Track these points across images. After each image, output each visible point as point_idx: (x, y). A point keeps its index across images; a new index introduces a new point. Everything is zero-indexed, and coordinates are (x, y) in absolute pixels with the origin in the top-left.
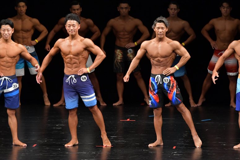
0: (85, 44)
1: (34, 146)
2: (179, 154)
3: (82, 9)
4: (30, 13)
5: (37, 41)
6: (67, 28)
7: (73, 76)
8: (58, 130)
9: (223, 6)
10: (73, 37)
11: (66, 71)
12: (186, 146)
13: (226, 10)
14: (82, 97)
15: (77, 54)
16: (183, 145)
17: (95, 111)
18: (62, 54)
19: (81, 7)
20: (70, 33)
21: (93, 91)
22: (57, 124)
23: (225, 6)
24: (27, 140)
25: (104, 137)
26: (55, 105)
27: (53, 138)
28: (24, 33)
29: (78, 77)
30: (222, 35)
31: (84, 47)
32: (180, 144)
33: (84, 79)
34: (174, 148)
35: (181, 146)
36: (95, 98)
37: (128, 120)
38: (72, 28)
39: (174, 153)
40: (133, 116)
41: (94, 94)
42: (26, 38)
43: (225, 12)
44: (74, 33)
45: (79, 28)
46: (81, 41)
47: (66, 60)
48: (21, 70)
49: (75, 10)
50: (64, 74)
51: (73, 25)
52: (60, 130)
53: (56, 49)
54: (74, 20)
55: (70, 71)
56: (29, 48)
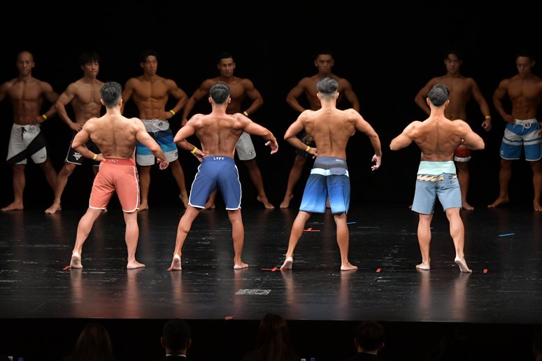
2: (386, 279)
5: (173, 112)
9: (449, 59)
12: (396, 268)
13: (453, 65)
16: (391, 267)
19: (234, 61)
23: (451, 59)
24: (159, 260)
28: (156, 100)
32: (386, 265)
34: (378, 270)
35: (388, 267)
37: (310, 230)
39: (378, 279)
42: (156, 108)
48: (150, 156)
49: (225, 65)
56: (161, 123)
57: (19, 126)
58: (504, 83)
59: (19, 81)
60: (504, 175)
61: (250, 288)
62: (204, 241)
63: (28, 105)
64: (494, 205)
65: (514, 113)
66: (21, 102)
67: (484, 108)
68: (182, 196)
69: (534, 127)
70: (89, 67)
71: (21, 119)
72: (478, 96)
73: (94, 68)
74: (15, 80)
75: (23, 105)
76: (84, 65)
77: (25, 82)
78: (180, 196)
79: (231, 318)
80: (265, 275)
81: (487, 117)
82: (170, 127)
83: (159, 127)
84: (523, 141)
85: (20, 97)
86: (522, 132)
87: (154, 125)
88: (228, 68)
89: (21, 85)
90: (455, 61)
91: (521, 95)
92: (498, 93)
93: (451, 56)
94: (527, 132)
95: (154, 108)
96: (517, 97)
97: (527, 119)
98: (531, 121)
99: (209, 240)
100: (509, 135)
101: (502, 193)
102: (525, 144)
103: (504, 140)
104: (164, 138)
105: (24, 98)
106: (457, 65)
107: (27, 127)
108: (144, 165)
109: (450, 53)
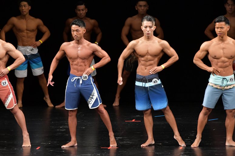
1: (38, 148)
3: (87, 9)
4: (33, 13)
5: (41, 41)
8: (62, 132)
9: (228, 4)
13: (230, 7)
22: (61, 126)
23: (229, 3)
26: (56, 107)
27: (56, 140)
40: (138, 117)
43: (230, 9)
48: (24, 71)
52: (64, 132)
56: (33, 49)
62: (62, 129)
68: (46, 98)
78: (44, 99)
80: (103, 152)
82: (38, 51)
83: (31, 52)
87: (28, 50)
88: (81, 12)
95: (28, 37)
99: (65, 128)
104: (34, 59)
106: (233, 8)
108: (20, 77)
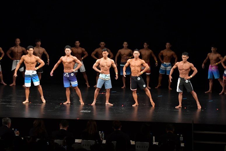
0: (73, 59)
2: (125, 108)
6: (66, 52)
7: (68, 73)
10: (68, 56)
11: (65, 71)
12: (127, 105)
14: (71, 82)
15: (70, 63)
17: (77, 89)
18: (63, 63)
20: (67, 54)
21: (76, 80)
25: (81, 101)
29: (70, 74)
30: (144, 57)
31: (73, 60)
33: (72, 75)
34: (123, 106)
35: (125, 105)
36: (77, 83)
37: (103, 93)
38: (68, 52)
39: (122, 108)
41: (77, 81)
44: (68, 54)
45: (71, 52)
46: (72, 57)
47: (65, 65)
49: (77, 43)
50: (64, 72)
51: (68, 51)
53: (61, 61)
54: (69, 48)
55: (66, 71)
57: (16, 61)
58: (162, 51)
59: (16, 47)
60: (160, 78)
61: (85, 110)
63: (19, 54)
64: (157, 87)
65: (164, 60)
66: (16, 53)
67: (155, 59)
69: (169, 65)
70: (38, 43)
71: (16, 58)
72: (153, 55)
73: (39, 43)
74: (15, 47)
75: (17, 54)
76: (36, 43)
77: (18, 47)
79: (78, 119)
81: (156, 61)
84: (166, 69)
85: (16, 52)
86: (166, 66)
89: (16, 48)
90: (146, 45)
91: (167, 55)
92: (160, 54)
93: (145, 44)
94: (167, 66)
96: (165, 56)
97: (168, 62)
98: (169, 63)
100: (162, 66)
101: (159, 84)
102: (167, 70)
103: (161, 68)
105: (17, 52)
106: (147, 46)
107: (18, 61)
109: (145, 42)
